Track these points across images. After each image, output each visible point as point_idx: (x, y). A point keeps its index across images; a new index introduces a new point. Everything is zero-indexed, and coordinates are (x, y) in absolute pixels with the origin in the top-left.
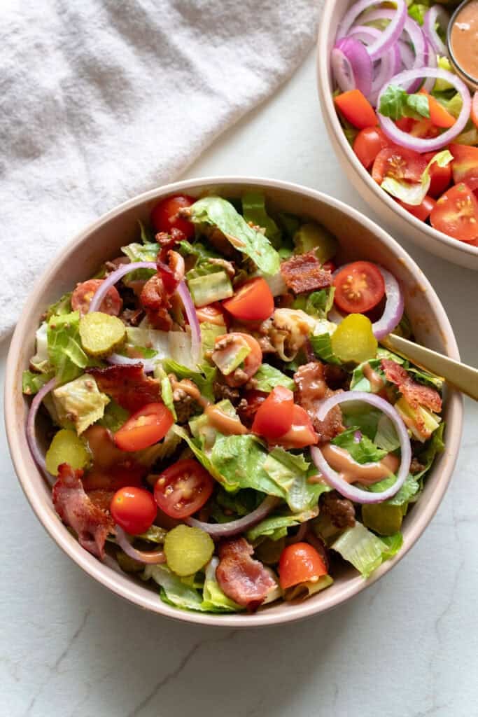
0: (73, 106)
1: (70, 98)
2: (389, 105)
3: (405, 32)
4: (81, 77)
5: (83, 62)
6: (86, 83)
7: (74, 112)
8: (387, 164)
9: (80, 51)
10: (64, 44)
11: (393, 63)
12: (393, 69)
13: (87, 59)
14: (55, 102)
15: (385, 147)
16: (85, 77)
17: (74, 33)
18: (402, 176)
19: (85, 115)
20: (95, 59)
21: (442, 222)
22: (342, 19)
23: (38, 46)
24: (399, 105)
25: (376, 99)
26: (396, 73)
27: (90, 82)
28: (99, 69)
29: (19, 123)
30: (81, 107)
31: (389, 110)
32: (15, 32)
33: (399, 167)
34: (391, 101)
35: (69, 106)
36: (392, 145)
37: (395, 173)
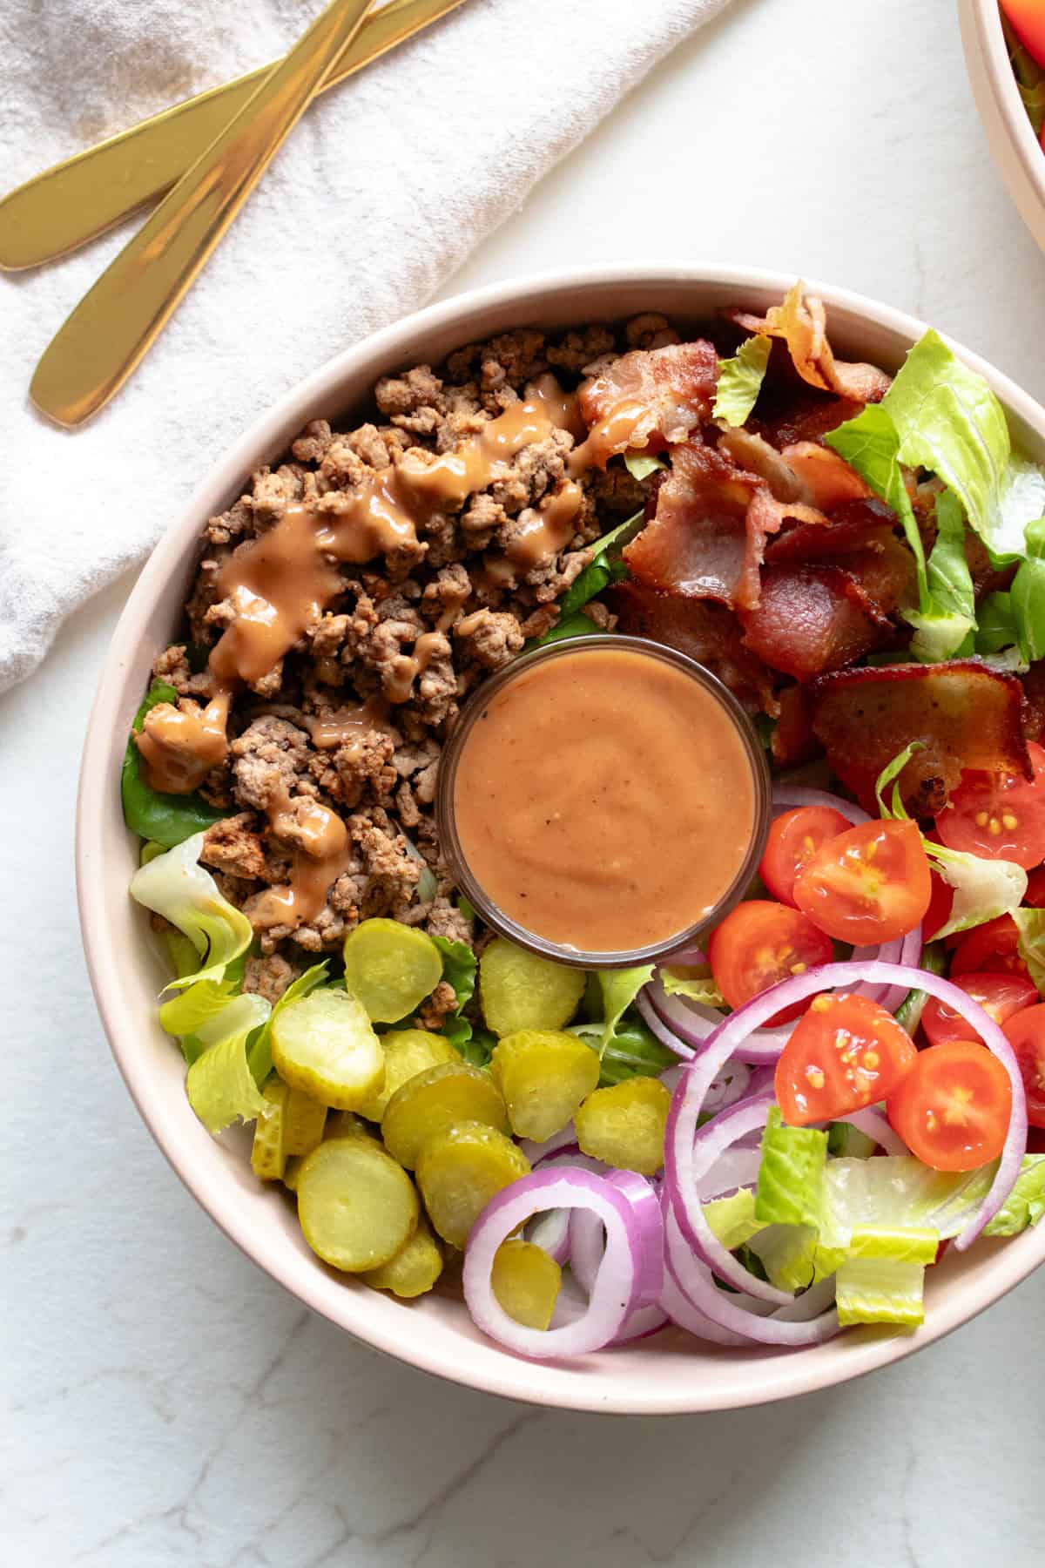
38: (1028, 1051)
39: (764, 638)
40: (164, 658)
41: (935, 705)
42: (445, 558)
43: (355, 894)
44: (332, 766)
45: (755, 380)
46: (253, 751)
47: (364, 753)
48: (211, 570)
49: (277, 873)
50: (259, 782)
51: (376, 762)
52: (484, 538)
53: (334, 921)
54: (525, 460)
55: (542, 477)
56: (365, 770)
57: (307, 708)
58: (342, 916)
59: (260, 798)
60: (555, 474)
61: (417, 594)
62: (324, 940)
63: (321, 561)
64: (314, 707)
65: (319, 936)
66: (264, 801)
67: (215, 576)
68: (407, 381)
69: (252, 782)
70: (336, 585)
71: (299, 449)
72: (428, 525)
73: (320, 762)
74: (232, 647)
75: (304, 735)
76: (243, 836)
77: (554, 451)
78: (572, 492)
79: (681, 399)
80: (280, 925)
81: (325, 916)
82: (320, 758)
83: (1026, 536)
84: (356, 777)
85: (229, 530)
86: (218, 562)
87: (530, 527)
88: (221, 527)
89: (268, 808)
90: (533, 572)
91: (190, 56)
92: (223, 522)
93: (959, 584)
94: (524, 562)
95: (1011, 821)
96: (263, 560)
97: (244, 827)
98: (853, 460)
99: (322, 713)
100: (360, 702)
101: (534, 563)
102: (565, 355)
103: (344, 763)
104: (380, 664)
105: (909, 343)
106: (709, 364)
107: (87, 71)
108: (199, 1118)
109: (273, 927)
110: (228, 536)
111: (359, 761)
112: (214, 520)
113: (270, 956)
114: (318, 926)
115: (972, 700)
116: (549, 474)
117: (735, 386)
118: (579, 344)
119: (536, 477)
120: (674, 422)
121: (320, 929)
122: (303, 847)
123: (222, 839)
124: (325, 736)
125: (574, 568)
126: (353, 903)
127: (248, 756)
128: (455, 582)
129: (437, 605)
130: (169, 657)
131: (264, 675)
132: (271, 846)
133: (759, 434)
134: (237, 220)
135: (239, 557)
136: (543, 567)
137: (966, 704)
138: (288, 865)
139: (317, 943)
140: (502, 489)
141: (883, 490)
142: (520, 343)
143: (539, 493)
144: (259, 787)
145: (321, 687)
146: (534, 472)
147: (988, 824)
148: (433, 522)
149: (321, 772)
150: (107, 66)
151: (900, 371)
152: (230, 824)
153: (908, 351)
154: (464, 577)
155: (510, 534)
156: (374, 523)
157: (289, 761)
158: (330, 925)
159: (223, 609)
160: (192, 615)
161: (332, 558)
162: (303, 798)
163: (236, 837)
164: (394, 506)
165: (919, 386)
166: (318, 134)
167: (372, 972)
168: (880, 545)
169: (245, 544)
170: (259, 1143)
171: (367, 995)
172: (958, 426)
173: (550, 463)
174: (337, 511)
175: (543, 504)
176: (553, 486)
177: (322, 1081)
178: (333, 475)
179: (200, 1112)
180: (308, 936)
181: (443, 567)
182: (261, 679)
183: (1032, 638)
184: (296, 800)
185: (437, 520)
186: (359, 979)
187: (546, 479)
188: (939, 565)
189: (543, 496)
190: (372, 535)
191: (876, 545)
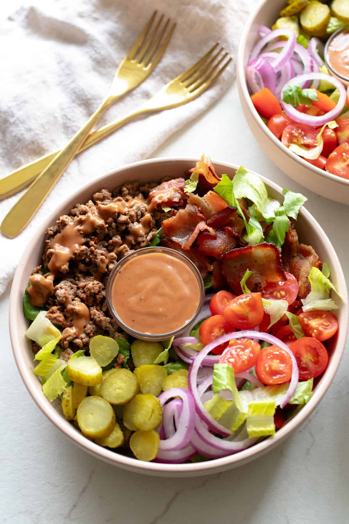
0: (68, 121)
1: (66, 116)
2: (289, 95)
3: (295, 53)
4: (74, 102)
5: (75, 93)
6: (76, 106)
7: (68, 125)
8: (291, 134)
9: (73, 86)
10: (62, 82)
11: (290, 73)
12: (289, 76)
13: (77, 90)
14: (55, 118)
15: (289, 124)
16: (76, 102)
17: (68, 75)
18: (302, 142)
19: (76, 126)
20: (83, 90)
21: (334, 169)
22: (252, 51)
23: (44, 82)
24: (296, 96)
25: (280, 93)
26: (292, 78)
27: (80, 105)
28: (86, 96)
29: (30, 130)
30: (74, 122)
31: (289, 99)
32: (29, 72)
33: (300, 136)
34: (290, 93)
35: (65, 122)
36: (293, 122)
37: (298, 140)
38: (298, 355)
39: (205, 245)
40: (35, 269)
41: (256, 261)
42: (114, 233)
43: (92, 329)
44: (84, 292)
45: (196, 183)
46: (61, 288)
47: (93, 286)
48: (48, 242)
49: (68, 323)
50: (63, 293)
51: (96, 288)
52: (124, 227)
53: (86, 337)
54: (134, 208)
55: (139, 213)
56: (93, 290)
57: (76, 279)
58: (88, 335)
59: (63, 298)
60: (143, 212)
61: (107, 244)
62: (83, 342)
63: (79, 233)
64: (79, 278)
65: (81, 342)
66: (64, 299)
67: (50, 244)
68: (102, 192)
69: (61, 294)
70: (83, 240)
71: (72, 211)
72: (108, 221)
73: (80, 292)
74: (54, 259)
75: (76, 286)
76: (58, 311)
77: (142, 206)
78: (148, 215)
79: (176, 191)
80: (70, 336)
81: (83, 335)
82: (81, 290)
83: (274, 212)
84: (91, 293)
85: (53, 231)
86: (51, 240)
87: (137, 226)
88: (51, 230)
89: (65, 302)
90: (139, 238)
91: (44, 145)
92: (51, 229)
93: (257, 227)
94: (136, 235)
95: (283, 293)
96: (63, 236)
97: (58, 309)
98: (222, 195)
99: (81, 279)
100: (92, 275)
101: (139, 235)
102: (145, 188)
103: (87, 289)
104: (96, 260)
105: (236, 170)
106: (183, 182)
107: (17, 150)
108: (46, 397)
109: (67, 337)
110: (53, 233)
111: (91, 288)
112: (49, 229)
113: (67, 348)
114: (81, 338)
115: (266, 259)
116: (141, 212)
117: (190, 186)
118: (149, 186)
119: (138, 213)
120: (175, 196)
121: (82, 339)
122: (76, 312)
123: (53, 312)
124: (81, 284)
125: (150, 236)
126: (91, 331)
127: (59, 289)
128: (117, 239)
129: (112, 246)
130: (37, 268)
131: (63, 265)
132: (67, 316)
133: (197, 194)
134: (57, 183)
135: (56, 238)
136: (141, 236)
137: (264, 260)
138: (71, 321)
139: (81, 343)
140: (128, 214)
141: (232, 204)
142: (133, 185)
143: (139, 217)
144: (62, 295)
145: (81, 272)
146: (137, 211)
147: (277, 295)
148: (109, 220)
149: (81, 294)
150: (22, 148)
151: (234, 177)
152: (54, 308)
153: (236, 172)
154: (120, 238)
155: (131, 226)
156: (93, 220)
157: (71, 292)
158: (84, 338)
159: (52, 250)
160: (44, 258)
161: (82, 232)
162: (75, 301)
163: (56, 311)
164: (98, 216)
165: (240, 180)
166: (79, 163)
167: (98, 351)
168: (233, 218)
169: (58, 234)
170: (64, 398)
171: (96, 357)
172: (252, 186)
173: (141, 209)
174: (82, 219)
175: (140, 220)
176: (143, 215)
177: (83, 375)
178: (81, 212)
179: (46, 395)
180: (78, 341)
181: (113, 236)
182: (63, 266)
183: (280, 239)
184: (74, 302)
185: (110, 219)
186: (94, 353)
187: (140, 213)
188: (251, 223)
189: (140, 218)
190: (92, 223)
191: (232, 218)
